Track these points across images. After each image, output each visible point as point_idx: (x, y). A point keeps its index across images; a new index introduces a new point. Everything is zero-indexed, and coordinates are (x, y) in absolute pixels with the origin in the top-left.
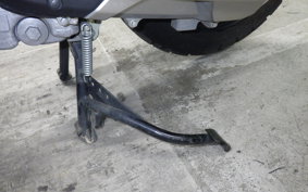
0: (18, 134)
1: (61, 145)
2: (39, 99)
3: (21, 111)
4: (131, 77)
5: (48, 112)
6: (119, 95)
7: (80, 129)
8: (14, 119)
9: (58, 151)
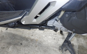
0: (47, 41)
1: (55, 49)
2: (54, 34)
3: (49, 35)
4: (78, 40)
5: (55, 39)
6: (72, 44)
7: (60, 48)
8: (47, 36)
9: (54, 50)
